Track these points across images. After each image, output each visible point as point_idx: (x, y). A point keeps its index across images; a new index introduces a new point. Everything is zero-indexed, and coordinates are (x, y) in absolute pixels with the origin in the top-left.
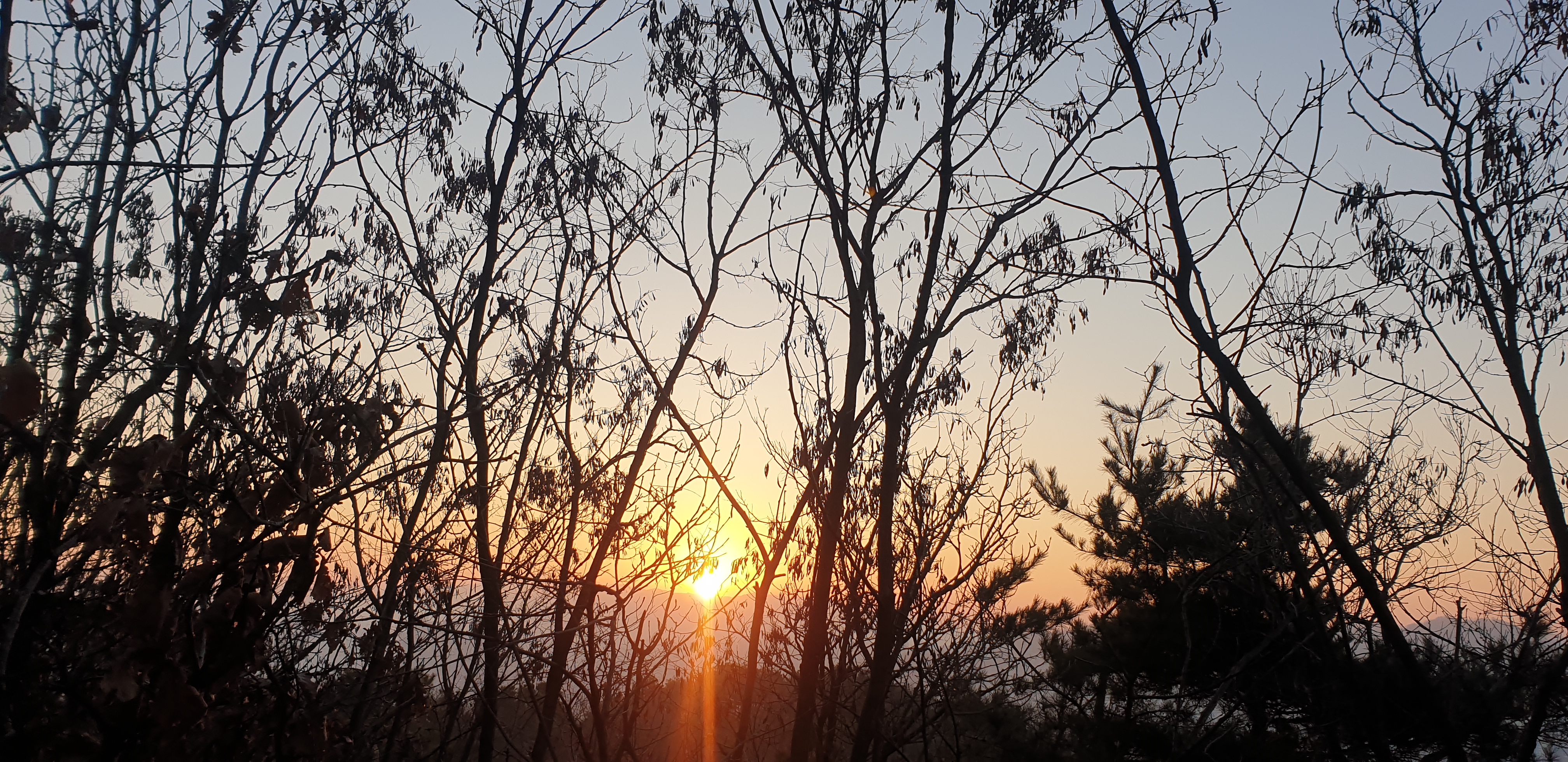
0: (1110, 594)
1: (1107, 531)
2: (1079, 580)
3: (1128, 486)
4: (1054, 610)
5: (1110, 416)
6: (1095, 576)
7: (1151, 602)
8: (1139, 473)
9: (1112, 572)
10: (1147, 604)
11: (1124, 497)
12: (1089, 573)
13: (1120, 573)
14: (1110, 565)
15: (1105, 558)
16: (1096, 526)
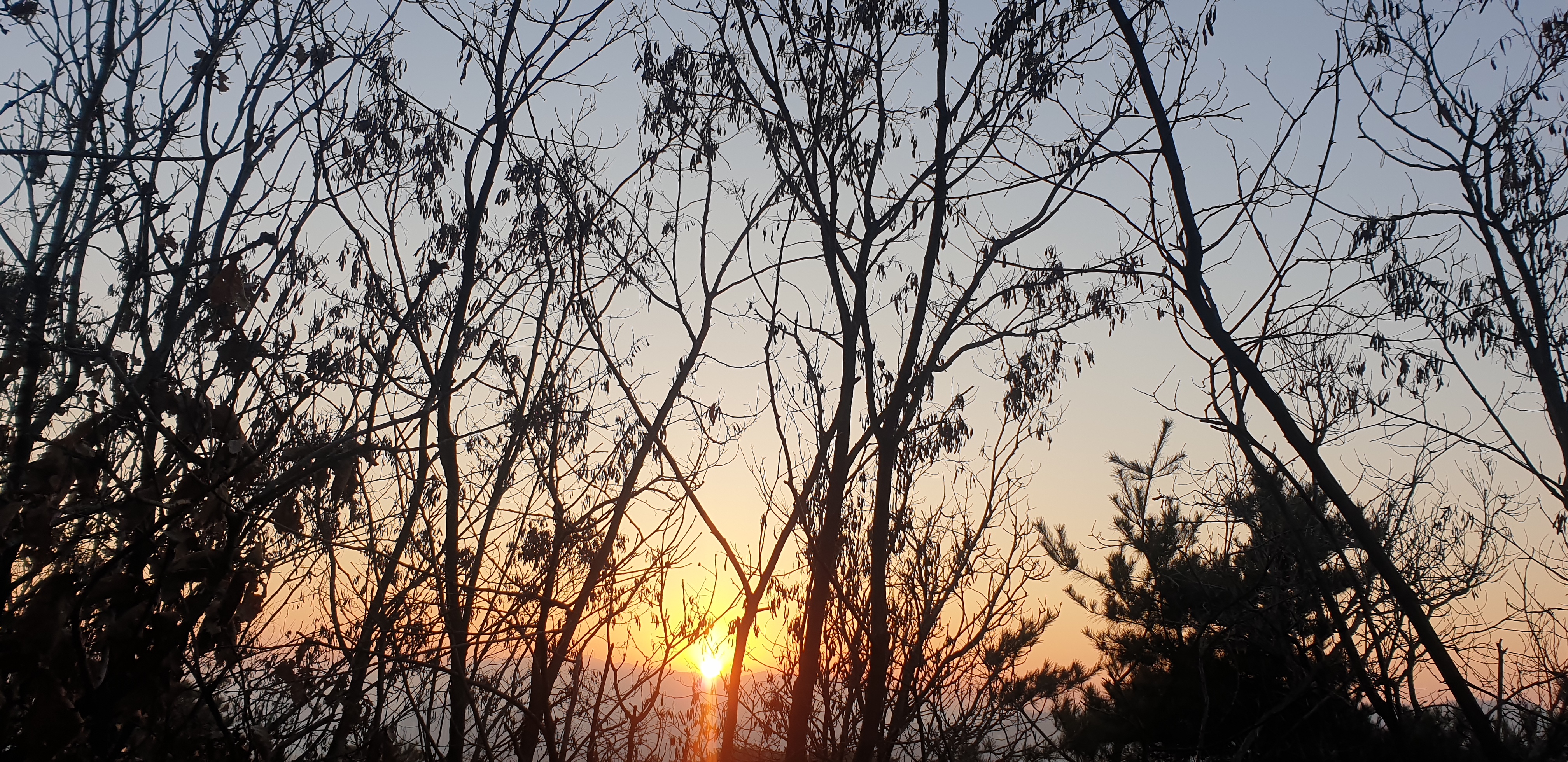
0: (1123, 658)
1: (1120, 591)
2: (1091, 642)
3: (1139, 545)
4: (1065, 674)
5: (1120, 472)
6: (1107, 640)
7: (1166, 668)
8: (1151, 533)
9: (1124, 636)
10: (1162, 670)
11: (1135, 556)
12: (1102, 636)
13: (1133, 636)
14: (1122, 628)
15: (1118, 621)
16: (1108, 587)
